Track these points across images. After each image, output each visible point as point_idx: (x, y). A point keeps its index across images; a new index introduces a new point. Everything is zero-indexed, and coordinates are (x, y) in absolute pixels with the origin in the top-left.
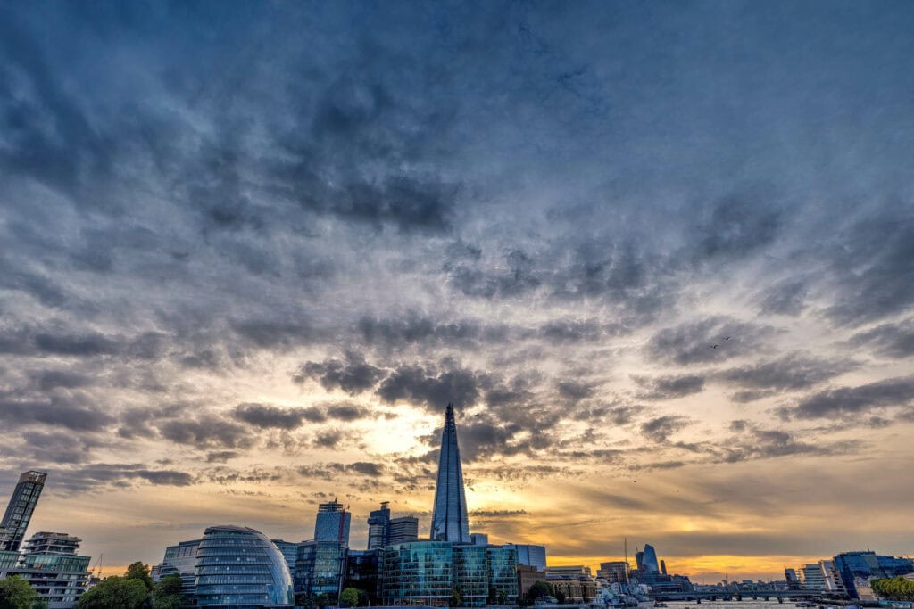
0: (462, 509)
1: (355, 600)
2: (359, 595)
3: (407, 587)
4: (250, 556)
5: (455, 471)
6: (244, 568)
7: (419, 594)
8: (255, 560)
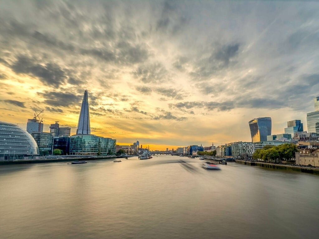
0: (89, 126)
1: (60, 153)
2: (61, 151)
3: (82, 149)
4: (16, 135)
5: (87, 114)
6: (14, 140)
7: (85, 151)
8: (19, 137)
